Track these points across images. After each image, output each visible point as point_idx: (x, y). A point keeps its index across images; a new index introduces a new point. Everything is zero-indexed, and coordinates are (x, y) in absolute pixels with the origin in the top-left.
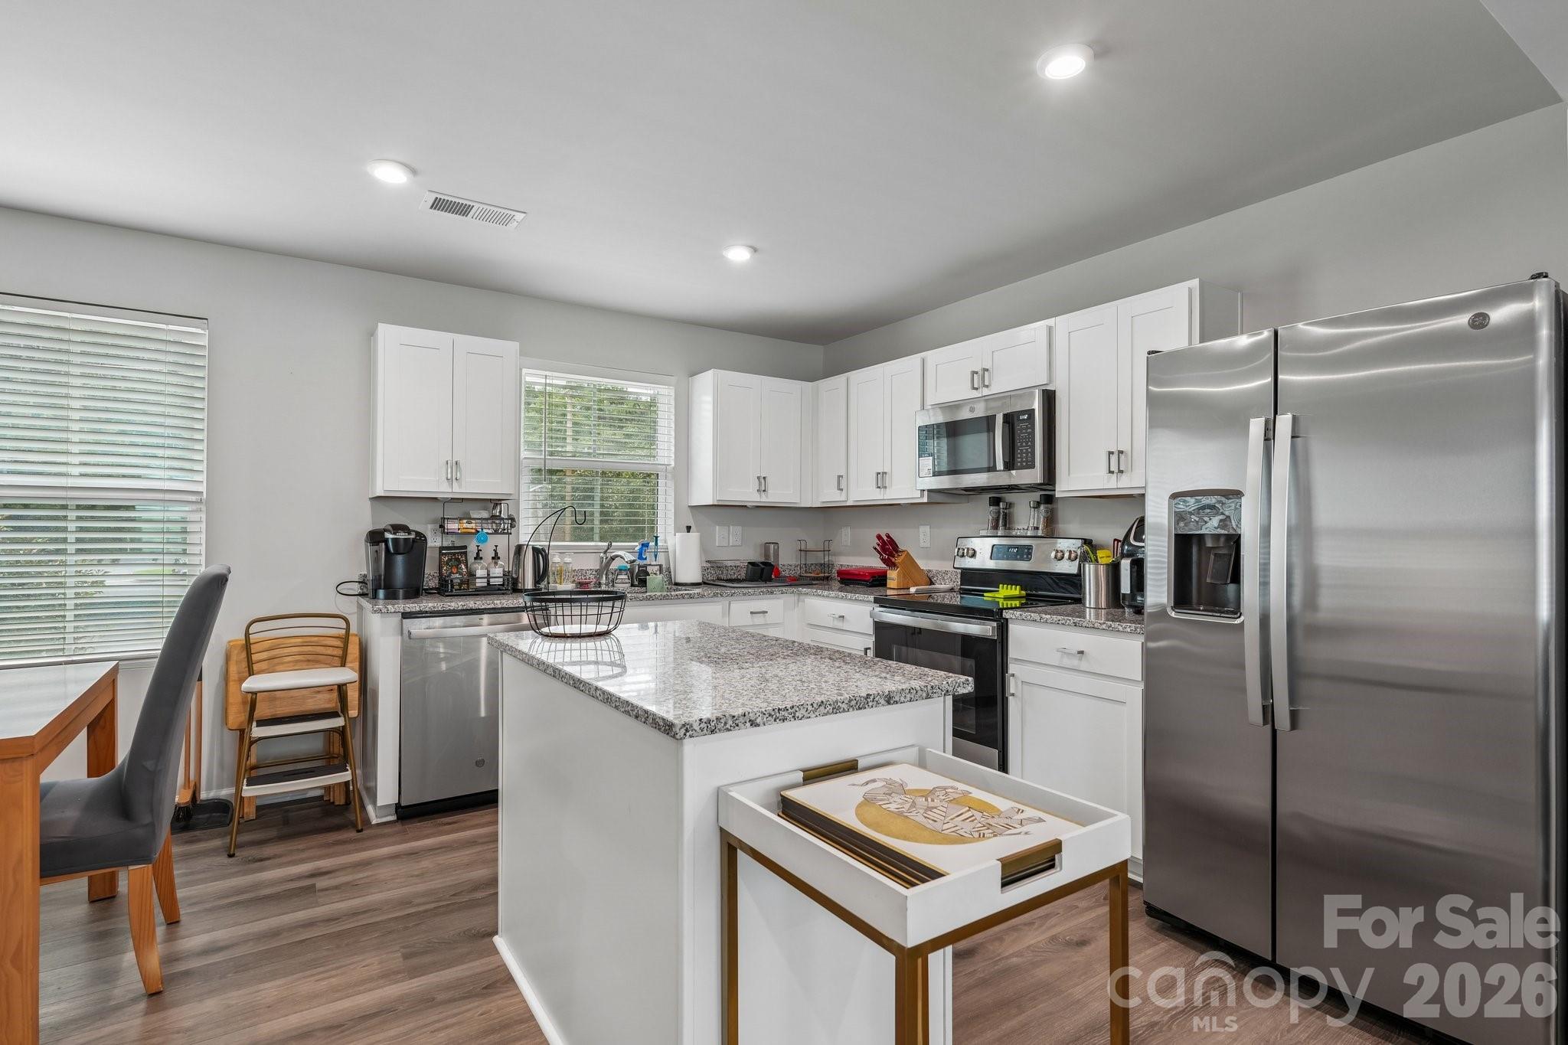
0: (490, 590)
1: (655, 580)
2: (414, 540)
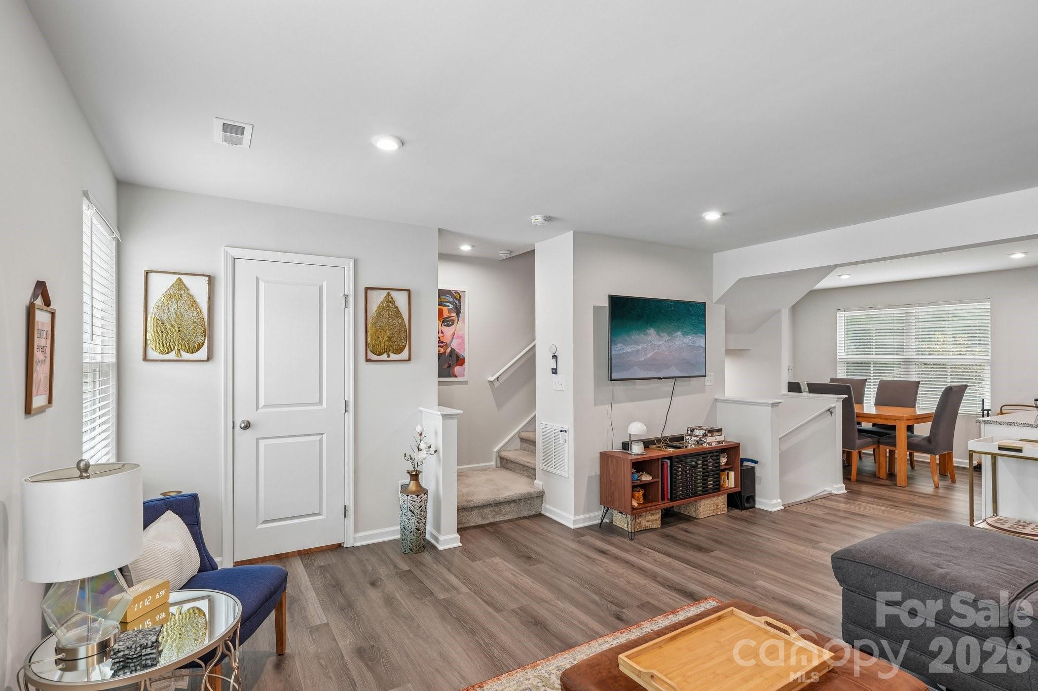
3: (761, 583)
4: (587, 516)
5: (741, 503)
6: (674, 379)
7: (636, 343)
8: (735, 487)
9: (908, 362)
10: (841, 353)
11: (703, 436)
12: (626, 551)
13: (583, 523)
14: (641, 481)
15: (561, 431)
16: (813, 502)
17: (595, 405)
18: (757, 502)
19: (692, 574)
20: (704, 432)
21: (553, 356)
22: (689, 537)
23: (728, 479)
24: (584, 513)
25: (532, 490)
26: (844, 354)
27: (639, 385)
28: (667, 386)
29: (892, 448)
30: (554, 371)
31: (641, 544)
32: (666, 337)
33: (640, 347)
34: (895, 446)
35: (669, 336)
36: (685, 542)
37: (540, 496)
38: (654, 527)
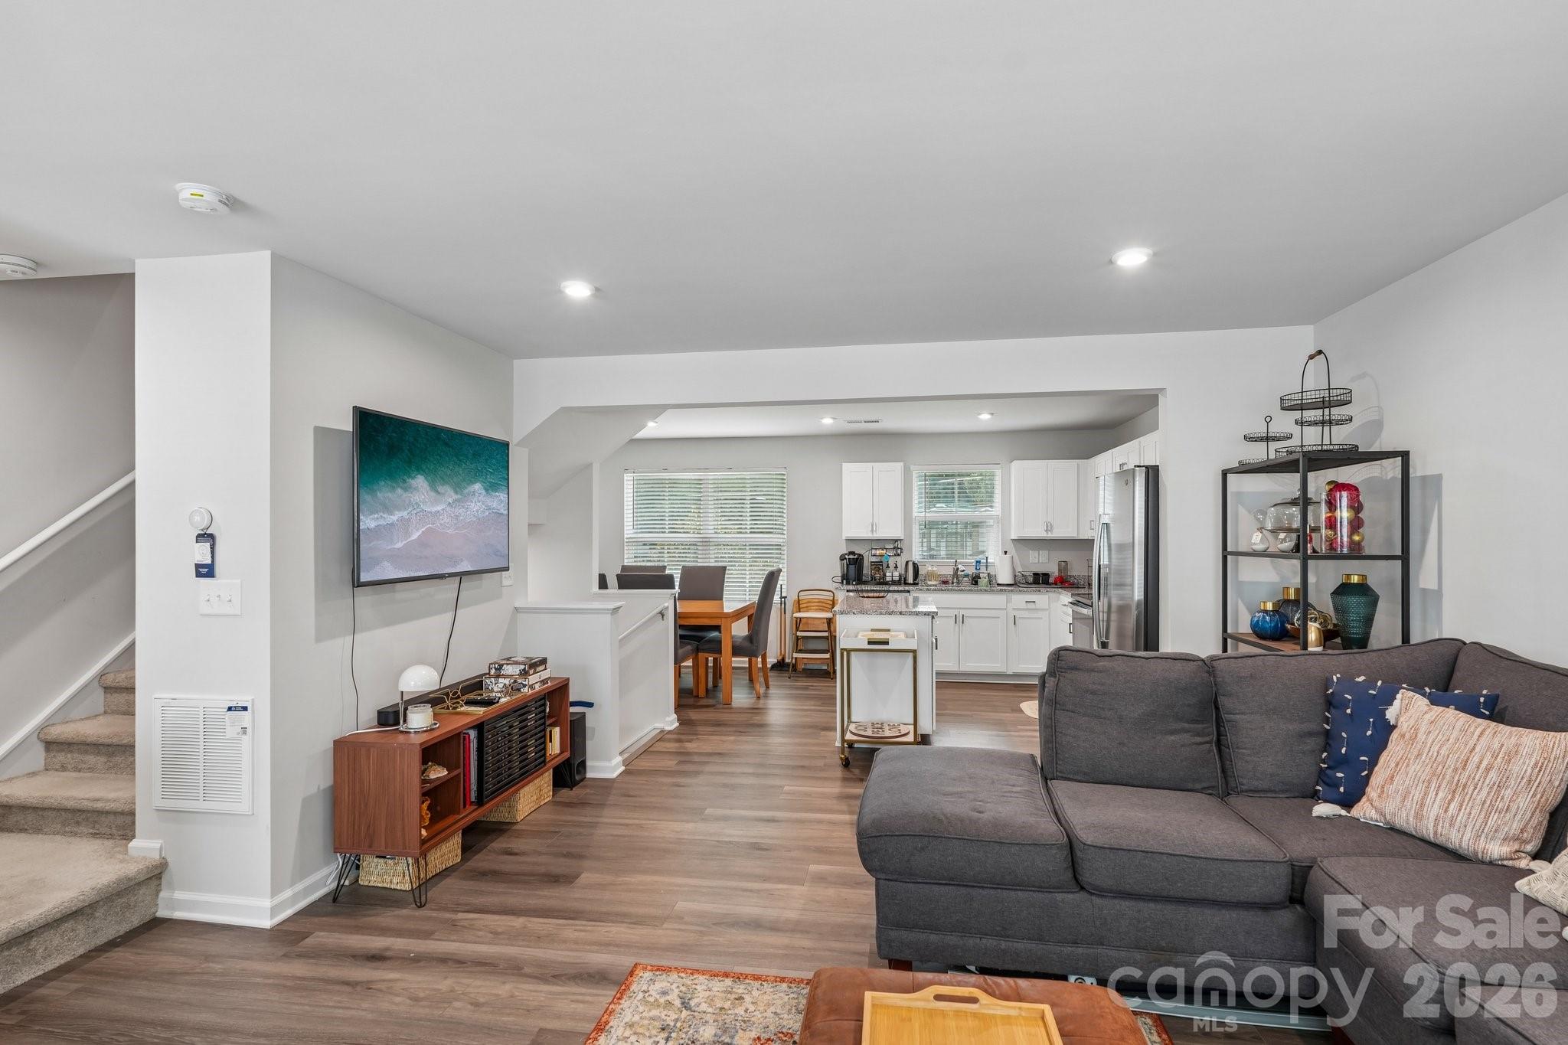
0: (894, 583)
1: (983, 581)
2: (857, 559)
3: (682, 905)
4: (300, 886)
5: (571, 773)
6: (459, 578)
7: (388, 509)
8: (562, 752)
9: (706, 542)
10: (629, 531)
11: (521, 674)
12: (427, 935)
13: (293, 905)
14: (430, 781)
15: (230, 709)
16: (650, 749)
17: (319, 639)
18: (588, 769)
19: (576, 934)
20: (522, 667)
21: (199, 537)
22: (522, 863)
23: (551, 741)
24: (293, 884)
25: (131, 869)
26: (632, 532)
27: (403, 592)
28: (446, 591)
29: (716, 656)
30: (204, 571)
31: (445, 909)
32: (450, 495)
33: (394, 518)
34: (720, 652)
35: (456, 493)
36: (524, 875)
37: (156, 875)
38: (451, 864)
